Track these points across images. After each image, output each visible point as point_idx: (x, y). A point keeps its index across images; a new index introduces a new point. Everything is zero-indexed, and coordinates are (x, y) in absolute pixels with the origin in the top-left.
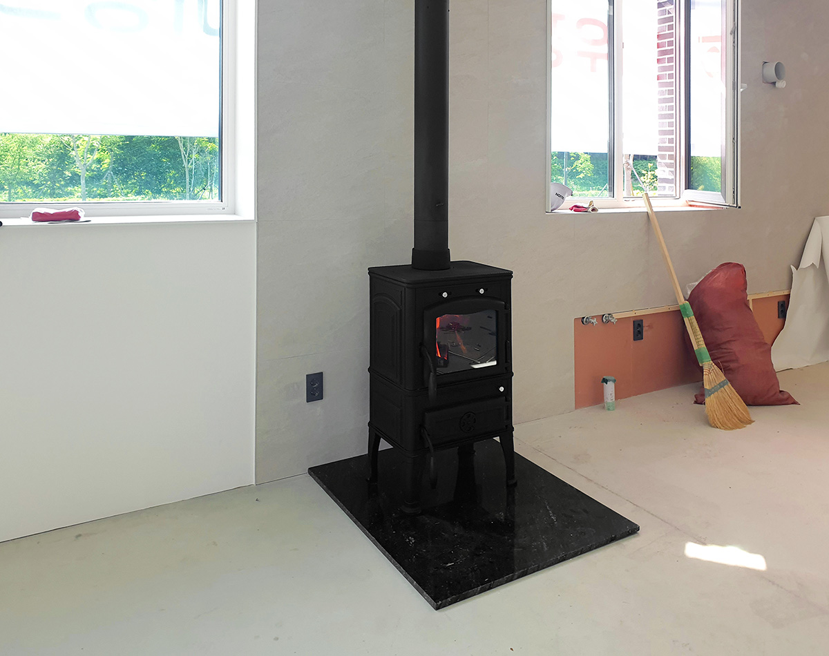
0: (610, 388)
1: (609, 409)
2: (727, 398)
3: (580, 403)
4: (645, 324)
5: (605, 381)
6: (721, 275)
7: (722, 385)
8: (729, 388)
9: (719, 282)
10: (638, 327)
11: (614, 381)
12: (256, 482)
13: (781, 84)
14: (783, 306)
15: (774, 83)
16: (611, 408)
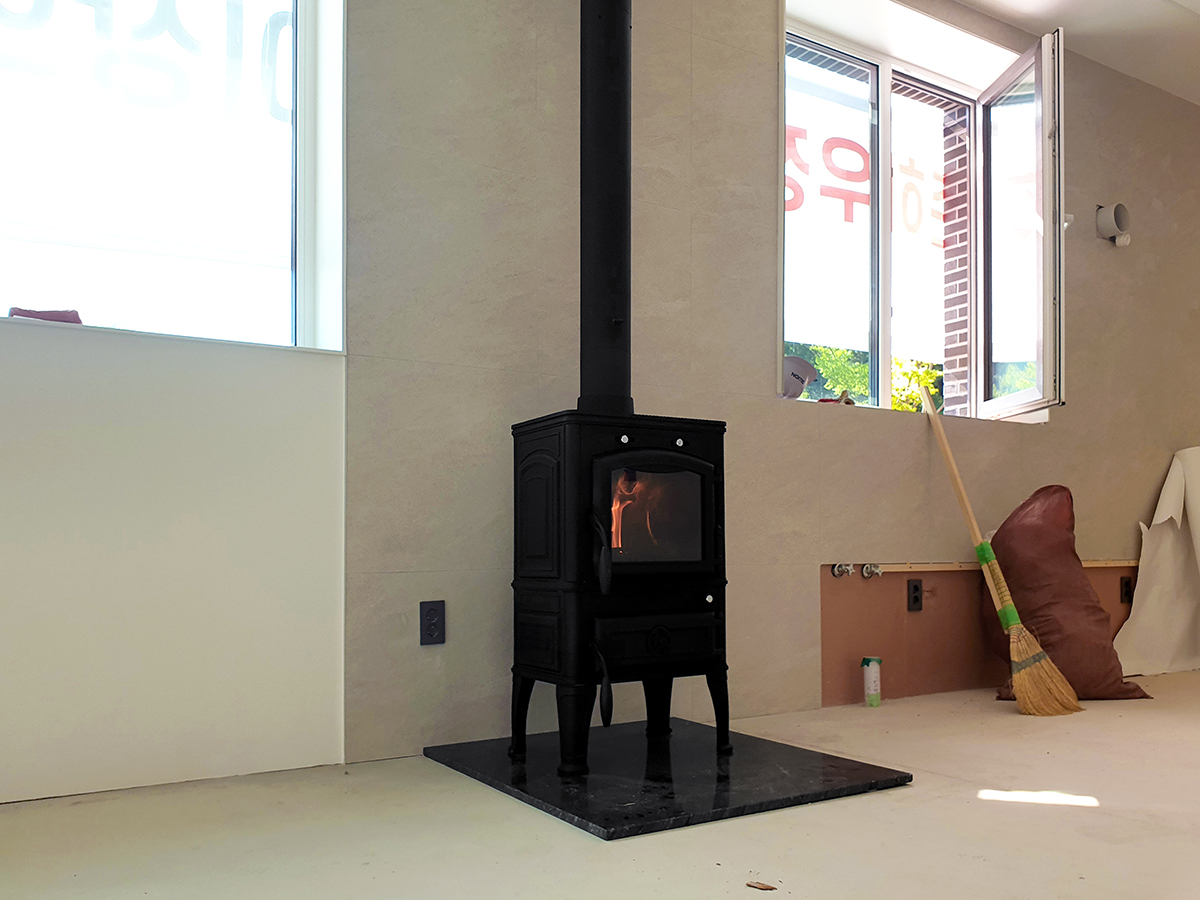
0: (873, 672)
1: (871, 705)
2: (1044, 676)
3: (830, 698)
4: (926, 586)
5: (866, 662)
6: (1037, 507)
7: (1037, 658)
8: (1047, 664)
9: (1034, 516)
10: (914, 590)
11: (880, 662)
12: (346, 759)
13: (1123, 240)
14: (1128, 585)
15: (1113, 239)
16: (875, 703)
